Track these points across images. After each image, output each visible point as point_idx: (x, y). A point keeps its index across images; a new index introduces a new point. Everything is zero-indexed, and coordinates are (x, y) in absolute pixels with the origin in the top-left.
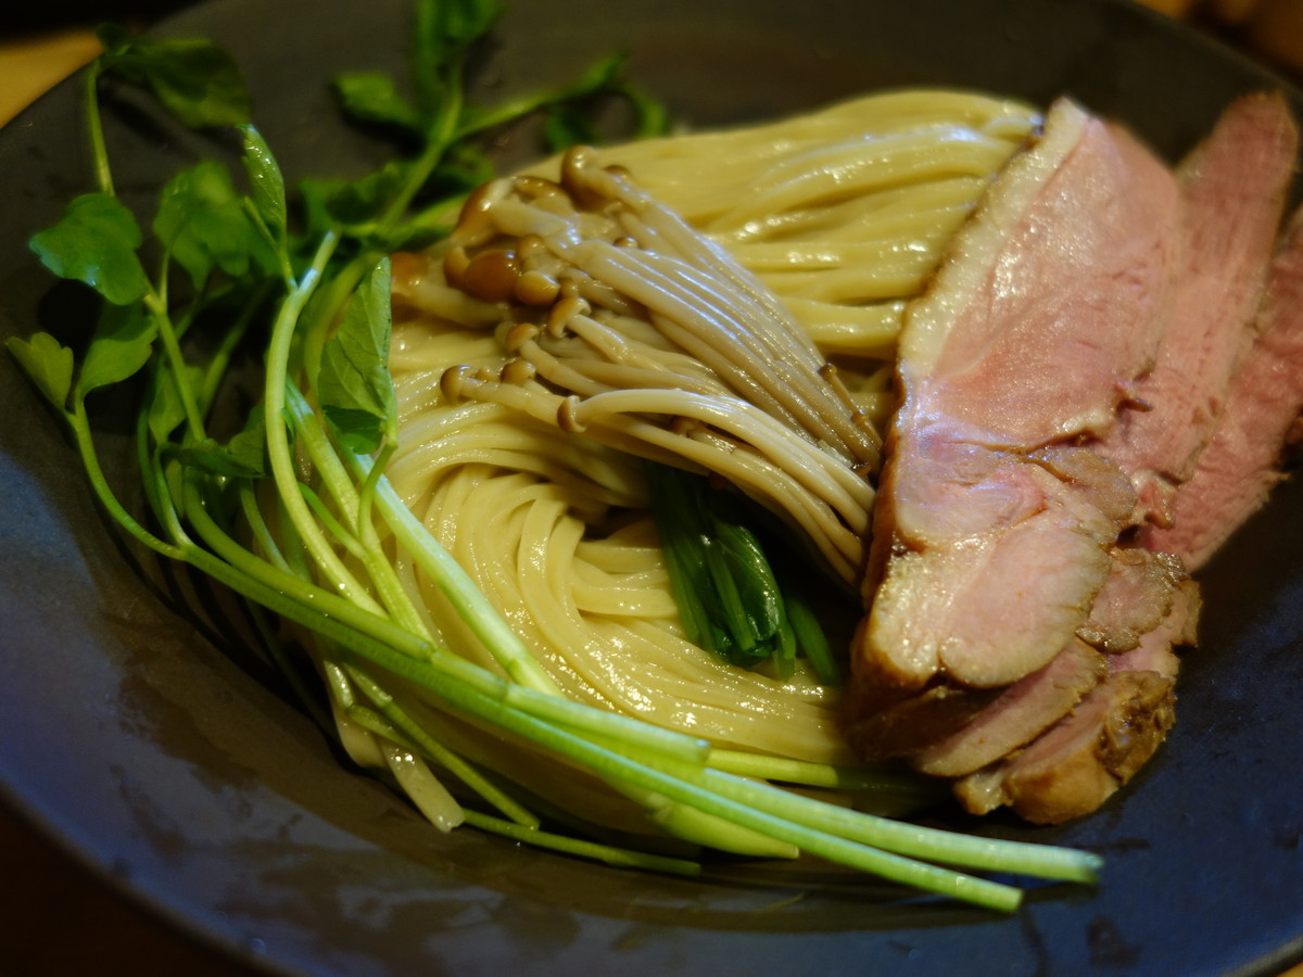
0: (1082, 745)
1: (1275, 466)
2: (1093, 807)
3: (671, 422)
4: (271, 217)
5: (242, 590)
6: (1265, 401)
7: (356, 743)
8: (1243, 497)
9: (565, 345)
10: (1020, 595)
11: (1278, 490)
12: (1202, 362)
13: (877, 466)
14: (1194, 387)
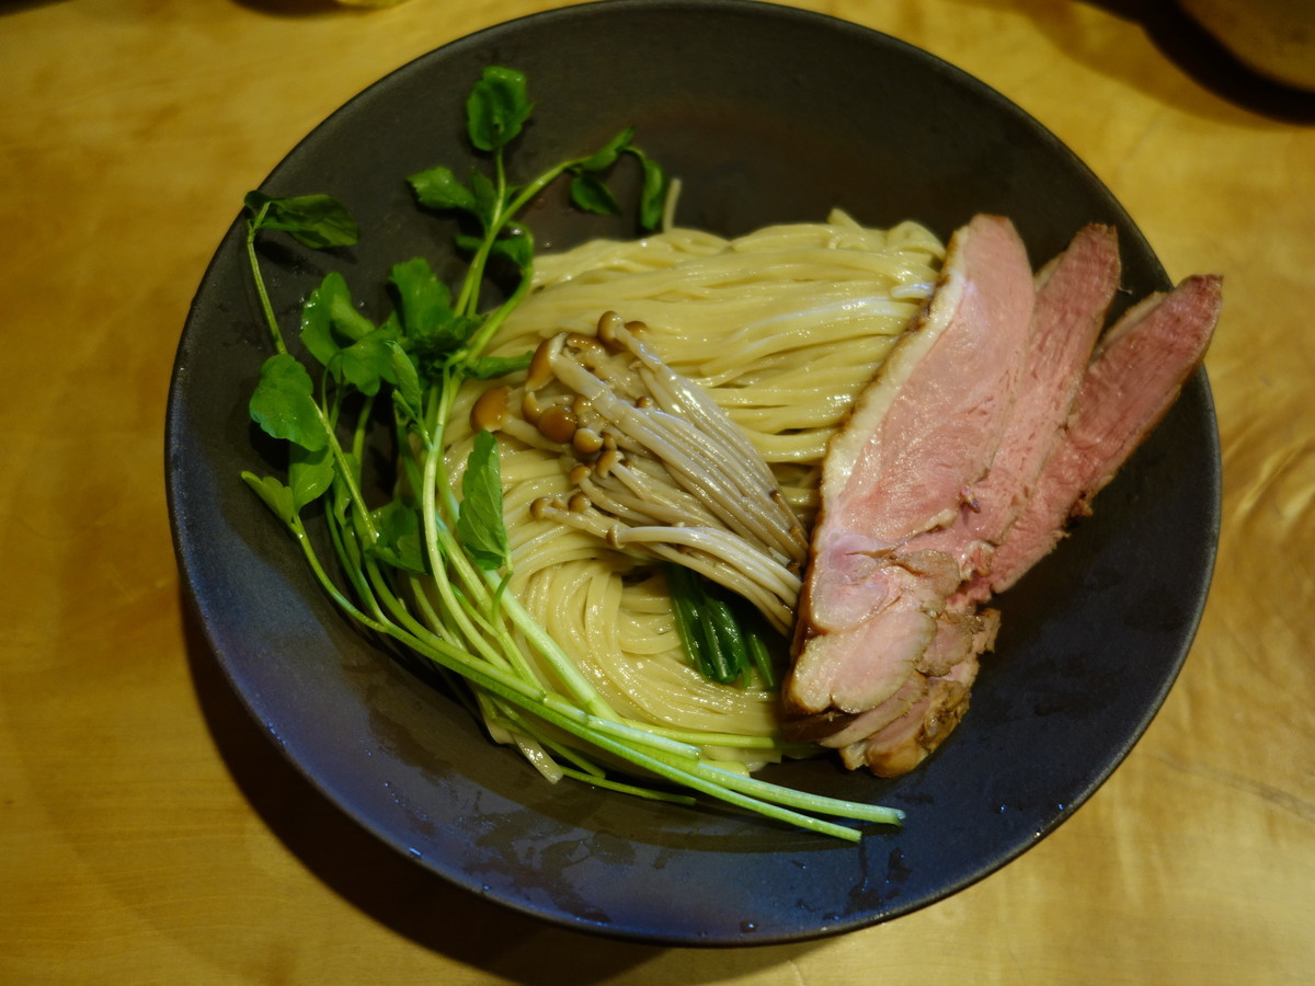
0: (910, 735)
1: (1062, 528)
2: (913, 767)
3: (679, 547)
4: (413, 402)
5: (432, 657)
6: (1062, 482)
7: (498, 733)
8: (1040, 546)
9: (608, 482)
10: (880, 657)
11: (1062, 543)
12: (1023, 459)
13: (802, 564)
14: (1016, 480)
